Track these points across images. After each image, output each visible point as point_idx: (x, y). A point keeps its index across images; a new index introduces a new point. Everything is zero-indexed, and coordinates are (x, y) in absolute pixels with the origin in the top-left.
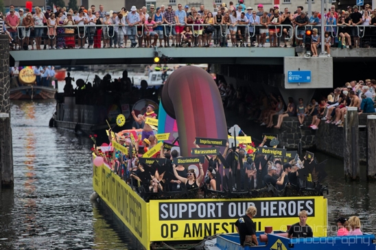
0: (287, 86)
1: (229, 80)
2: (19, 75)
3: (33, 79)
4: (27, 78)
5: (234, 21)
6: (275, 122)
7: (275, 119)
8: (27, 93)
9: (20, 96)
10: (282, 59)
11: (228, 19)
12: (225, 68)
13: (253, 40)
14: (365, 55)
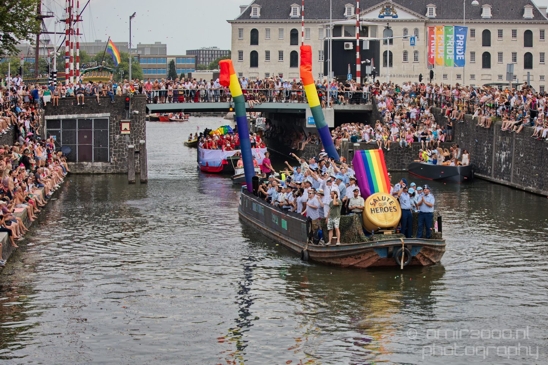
0: (308, 126)
1: (273, 122)
2: (363, 209)
3: (394, 218)
4: (381, 214)
5: (277, 87)
6: (300, 147)
7: (301, 144)
8: (390, 256)
9: (374, 260)
10: (305, 110)
11: (273, 86)
12: (271, 115)
13: (287, 98)
14: (352, 109)
